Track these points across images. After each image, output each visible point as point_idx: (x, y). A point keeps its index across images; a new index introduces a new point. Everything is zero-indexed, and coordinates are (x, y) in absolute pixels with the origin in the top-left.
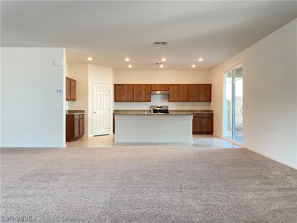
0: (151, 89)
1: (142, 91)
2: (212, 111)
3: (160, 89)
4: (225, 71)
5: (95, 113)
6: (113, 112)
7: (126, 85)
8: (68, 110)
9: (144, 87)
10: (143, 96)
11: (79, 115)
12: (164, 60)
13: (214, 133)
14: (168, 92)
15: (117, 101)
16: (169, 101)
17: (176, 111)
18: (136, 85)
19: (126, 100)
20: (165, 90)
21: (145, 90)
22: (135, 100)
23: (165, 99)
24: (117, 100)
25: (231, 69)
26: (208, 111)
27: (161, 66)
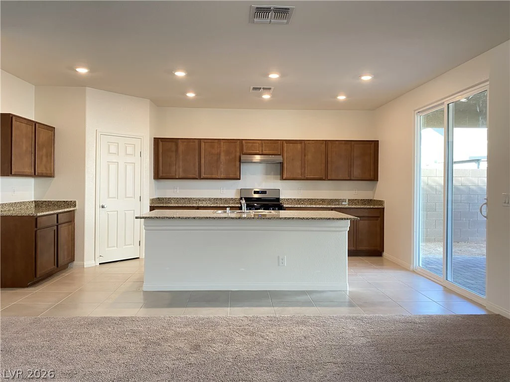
0: (242, 150)
1: (219, 154)
2: (381, 202)
3: (262, 151)
4: (419, 109)
5: (103, 207)
6: (151, 204)
7: (183, 140)
8: (33, 200)
9: (224, 147)
10: (222, 167)
11: (57, 214)
12: (274, 76)
13: (385, 254)
14: (279, 159)
15: (159, 177)
16: (282, 179)
17: (299, 201)
18: (206, 141)
19: (181, 175)
20: (271, 152)
21: (228, 153)
22: (203, 176)
23: (273, 173)
24: (161, 174)
25: (443, 103)
26: (370, 201)
27: (266, 96)
